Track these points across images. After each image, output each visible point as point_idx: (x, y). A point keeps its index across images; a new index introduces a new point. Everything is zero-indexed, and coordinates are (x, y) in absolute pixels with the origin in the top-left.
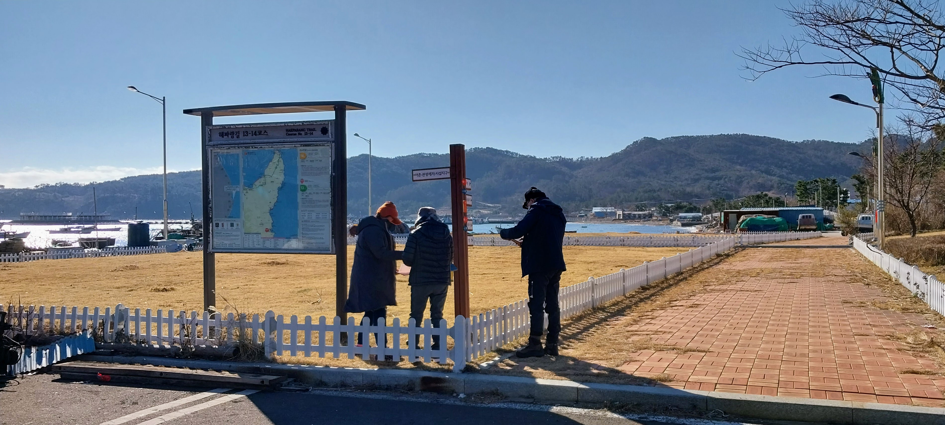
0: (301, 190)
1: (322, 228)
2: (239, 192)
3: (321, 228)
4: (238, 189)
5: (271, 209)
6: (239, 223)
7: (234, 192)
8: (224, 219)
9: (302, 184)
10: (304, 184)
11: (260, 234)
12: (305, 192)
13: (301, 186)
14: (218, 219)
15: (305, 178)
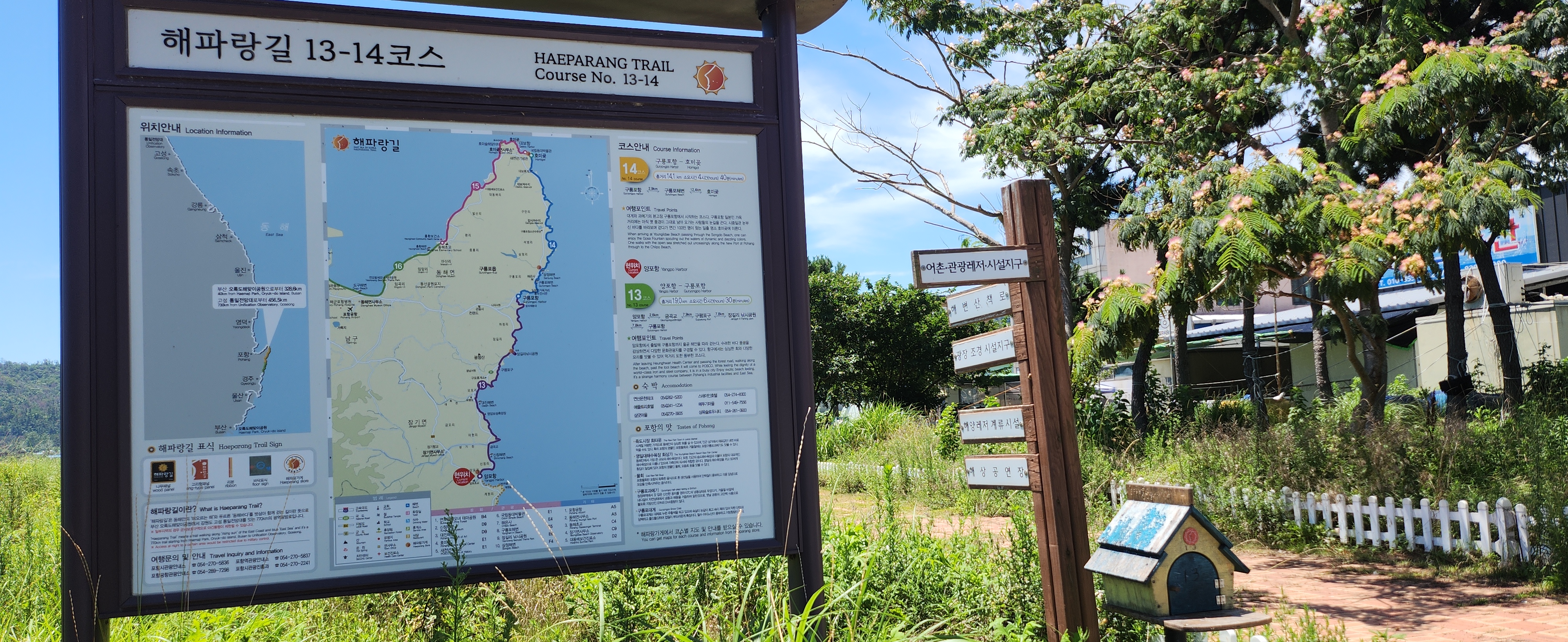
0: (628, 306)
1: (730, 450)
2: (304, 312)
3: (722, 450)
4: (298, 301)
5: (482, 386)
6: (307, 458)
7: (272, 317)
8: (205, 441)
9: (631, 280)
10: (641, 278)
11: (426, 495)
12: (646, 313)
13: (628, 287)
14: (168, 442)
15: (645, 257)
